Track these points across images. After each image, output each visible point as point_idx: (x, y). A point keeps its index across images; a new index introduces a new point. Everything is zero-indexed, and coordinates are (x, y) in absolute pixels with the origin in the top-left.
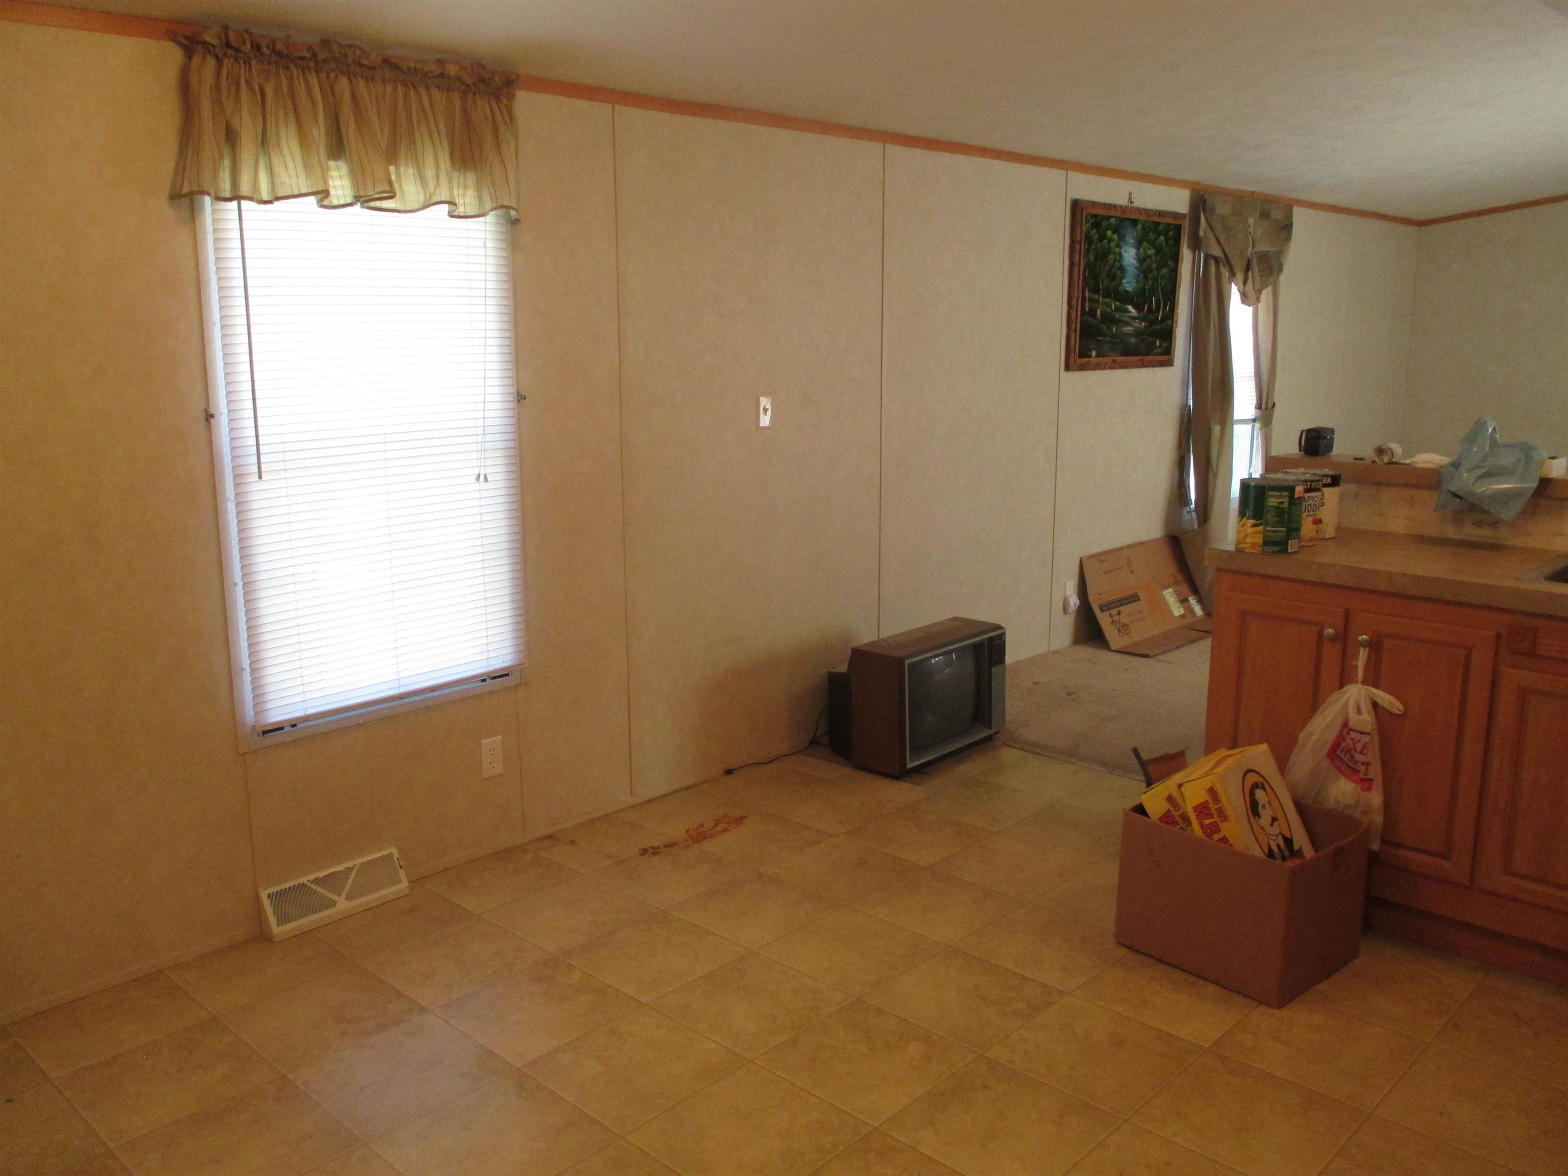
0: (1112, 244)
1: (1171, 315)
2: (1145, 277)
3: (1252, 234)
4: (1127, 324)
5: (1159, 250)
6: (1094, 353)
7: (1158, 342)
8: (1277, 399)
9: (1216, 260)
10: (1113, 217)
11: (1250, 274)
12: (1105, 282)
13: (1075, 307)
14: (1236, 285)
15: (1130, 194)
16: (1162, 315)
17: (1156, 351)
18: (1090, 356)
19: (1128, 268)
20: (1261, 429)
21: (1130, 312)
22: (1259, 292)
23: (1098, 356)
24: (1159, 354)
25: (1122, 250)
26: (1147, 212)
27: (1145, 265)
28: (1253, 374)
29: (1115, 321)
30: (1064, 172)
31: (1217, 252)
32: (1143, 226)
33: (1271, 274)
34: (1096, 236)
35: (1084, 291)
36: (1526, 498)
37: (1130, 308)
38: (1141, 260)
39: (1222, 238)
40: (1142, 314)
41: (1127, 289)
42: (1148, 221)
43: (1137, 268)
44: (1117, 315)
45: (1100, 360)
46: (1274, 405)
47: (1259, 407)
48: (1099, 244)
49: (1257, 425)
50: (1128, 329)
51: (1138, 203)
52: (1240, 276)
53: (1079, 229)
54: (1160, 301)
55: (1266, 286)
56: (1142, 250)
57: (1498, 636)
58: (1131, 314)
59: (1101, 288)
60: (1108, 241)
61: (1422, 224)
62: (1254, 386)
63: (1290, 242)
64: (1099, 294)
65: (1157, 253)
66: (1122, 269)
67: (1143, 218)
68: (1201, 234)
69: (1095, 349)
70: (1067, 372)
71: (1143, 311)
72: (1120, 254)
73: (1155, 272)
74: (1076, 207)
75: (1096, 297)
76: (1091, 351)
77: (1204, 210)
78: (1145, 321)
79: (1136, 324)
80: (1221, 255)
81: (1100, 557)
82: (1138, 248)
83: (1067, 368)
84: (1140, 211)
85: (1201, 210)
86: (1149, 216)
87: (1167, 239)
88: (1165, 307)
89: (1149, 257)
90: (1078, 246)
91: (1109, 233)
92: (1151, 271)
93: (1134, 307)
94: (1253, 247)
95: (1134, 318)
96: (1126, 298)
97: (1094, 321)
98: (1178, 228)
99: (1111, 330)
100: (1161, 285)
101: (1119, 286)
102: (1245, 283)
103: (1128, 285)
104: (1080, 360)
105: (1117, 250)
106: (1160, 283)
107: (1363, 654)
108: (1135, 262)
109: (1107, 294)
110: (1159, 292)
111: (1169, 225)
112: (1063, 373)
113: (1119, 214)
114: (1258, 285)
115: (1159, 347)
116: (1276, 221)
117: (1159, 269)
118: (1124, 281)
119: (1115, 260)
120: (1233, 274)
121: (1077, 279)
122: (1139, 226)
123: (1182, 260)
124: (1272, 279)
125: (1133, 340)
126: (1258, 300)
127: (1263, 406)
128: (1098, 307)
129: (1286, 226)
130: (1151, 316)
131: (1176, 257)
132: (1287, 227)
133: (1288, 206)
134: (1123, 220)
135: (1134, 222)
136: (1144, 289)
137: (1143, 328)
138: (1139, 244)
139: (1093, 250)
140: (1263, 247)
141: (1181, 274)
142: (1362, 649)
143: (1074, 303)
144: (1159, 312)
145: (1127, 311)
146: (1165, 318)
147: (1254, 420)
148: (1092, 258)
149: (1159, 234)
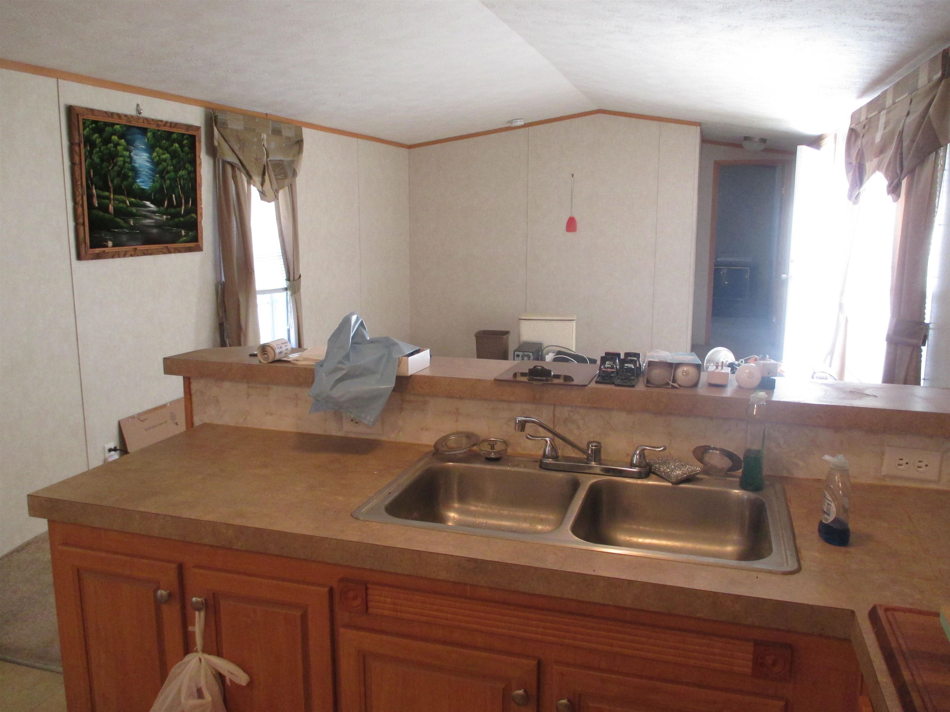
0: (119, 148)
1: (194, 208)
2: (162, 177)
3: (266, 146)
4: (146, 217)
5: (174, 155)
6: (110, 244)
7: (183, 232)
8: (302, 271)
9: (233, 166)
10: (117, 124)
11: (267, 177)
12: (115, 182)
13: (81, 202)
14: (254, 186)
15: (138, 105)
16: (184, 209)
17: (182, 239)
18: (106, 246)
19: (141, 169)
20: (291, 295)
21: (149, 207)
22: (277, 191)
23: (114, 246)
24: (185, 242)
25: (132, 154)
26: (158, 122)
27: (160, 167)
28: (281, 254)
29: (133, 215)
30: (54, 80)
31: (231, 158)
32: (154, 134)
33: (286, 177)
34: (98, 141)
35: (89, 188)
36: (382, 402)
37: (148, 203)
38: (156, 163)
39: (236, 148)
40: (162, 209)
41: (142, 187)
42: (158, 130)
43: (151, 170)
44: (134, 210)
45: (117, 249)
46: (300, 276)
47: (288, 279)
48: (103, 148)
49: (289, 293)
50: (148, 221)
51: (146, 114)
52: (257, 179)
53: (77, 133)
54: (181, 198)
55: (283, 187)
56: (155, 154)
57: (331, 591)
58: (151, 209)
59: (110, 185)
60: (114, 145)
61: (410, 147)
62: (283, 263)
63: (303, 153)
64: (109, 191)
65: (172, 158)
66: (134, 170)
67: (154, 127)
68: (216, 143)
69: (111, 240)
70: (79, 261)
71: (163, 205)
72: (130, 157)
73: (172, 174)
74: (71, 111)
75: (107, 194)
76: (107, 242)
77: (216, 125)
78: (166, 215)
79: (157, 217)
80: (236, 161)
81: (141, 417)
82: (151, 153)
83: (79, 257)
84: (147, 120)
85: (214, 125)
86: (158, 125)
87: (182, 146)
88: (187, 202)
89: (165, 160)
90: (77, 149)
91: (115, 138)
92: (168, 172)
93: (152, 203)
94: (267, 157)
95: (154, 212)
96: (143, 195)
97: (107, 215)
98: (193, 140)
99: (128, 223)
100: (180, 184)
101: (133, 185)
102: (262, 184)
103: (142, 184)
104: (92, 250)
105: (127, 153)
106: (178, 182)
107: (199, 618)
108: (148, 164)
109: (118, 191)
110: (179, 190)
111: (183, 135)
112: (76, 263)
113: (124, 122)
114: (275, 186)
115: (185, 236)
116: (288, 138)
117: (176, 171)
118: (138, 181)
119: (125, 162)
120: (249, 176)
121: (79, 178)
122: (149, 134)
123: (200, 164)
124: (287, 182)
125: (155, 231)
126: (276, 198)
127: (292, 278)
128: (110, 202)
129: (298, 141)
130: (172, 210)
131: (194, 162)
132: (299, 143)
133: (298, 126)
134: (129, 127)
135: (144, 131)
136: (161, 187)
137: (164, 220)
138: (151, 149)
139: (97, 152)
140: (278, 157)
141: (200, 175)
142: (197, 613)
143: (79, 199)
144: (182, 207)
145: (146, 206)
146: (187, 212)
147: (286, 289)
148: (96, 159)
149: (174, 141)
